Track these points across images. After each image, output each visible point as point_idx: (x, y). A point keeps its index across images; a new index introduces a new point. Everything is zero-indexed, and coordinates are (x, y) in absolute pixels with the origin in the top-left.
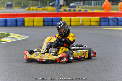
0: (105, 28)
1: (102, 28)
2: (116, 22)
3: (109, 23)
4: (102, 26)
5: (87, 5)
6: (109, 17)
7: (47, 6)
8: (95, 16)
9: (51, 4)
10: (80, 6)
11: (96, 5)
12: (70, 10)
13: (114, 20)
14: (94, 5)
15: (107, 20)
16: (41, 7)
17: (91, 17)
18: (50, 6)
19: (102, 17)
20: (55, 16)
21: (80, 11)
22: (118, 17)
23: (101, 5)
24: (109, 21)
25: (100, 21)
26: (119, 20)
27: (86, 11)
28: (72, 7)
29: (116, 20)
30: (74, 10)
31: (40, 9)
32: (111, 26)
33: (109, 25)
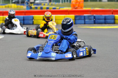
0: (81, 27)
1: (78, 27)
2: (93, 20)
3: (85, 21)
4: (78, 25)
5: (53, 2)
6: (85, 15)
7: (9, 3)
8: (69, 14)
9: (14, 1)
10: (46, 3)
11: (65, 1)
12: (36, 8)
13: (90, 18)
14: (62, 2)
15: (83, 18)
16: (4, 5)
17: (65, 15)
18: (13, 3)
19: (77, 15)
20: (25, 15)
21: (48, 8)
22: (94, 15)
23: (70, 2)
24: (85, 19)
25: (75, 19)
26: (96, 18)
27: (55, 8)
28: (38, 4)
29: (93, 18)
30: (41, 8)
31: (4, 6)
32: (87, 25)
33: (85, 24)
